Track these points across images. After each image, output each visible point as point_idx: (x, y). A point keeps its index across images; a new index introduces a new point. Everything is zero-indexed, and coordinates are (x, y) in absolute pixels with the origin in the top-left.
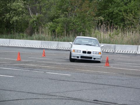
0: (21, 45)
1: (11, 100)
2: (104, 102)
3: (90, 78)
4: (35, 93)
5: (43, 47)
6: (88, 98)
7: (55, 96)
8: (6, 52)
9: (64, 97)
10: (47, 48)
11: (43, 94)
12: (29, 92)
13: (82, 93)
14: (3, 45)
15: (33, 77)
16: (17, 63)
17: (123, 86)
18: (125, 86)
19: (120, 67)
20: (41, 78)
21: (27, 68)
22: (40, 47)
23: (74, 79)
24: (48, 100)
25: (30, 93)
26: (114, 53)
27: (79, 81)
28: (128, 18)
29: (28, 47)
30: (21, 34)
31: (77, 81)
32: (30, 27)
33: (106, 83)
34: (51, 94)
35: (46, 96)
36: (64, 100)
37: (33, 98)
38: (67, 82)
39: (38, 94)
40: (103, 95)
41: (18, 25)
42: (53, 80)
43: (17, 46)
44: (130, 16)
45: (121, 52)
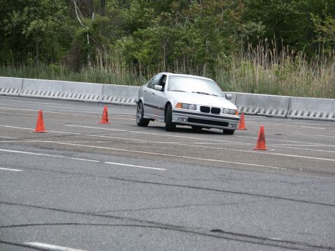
0: (52, 94)
1: (7, 227)
2: (237, 234)
3: (213, 178)
4: (69, 212)
5: (107, 99)
6: (199, 226)
7: (118, 218)
8: (11, 111)
9: (141, 222)
10: (118, 102)
11: (89, 214)
12: (55, 207)
13: (186, 213)
14: (6, 93)
15: (69, 174)
16: (35, 138)
17: (290, 197)
18: (296, 198)
19: (293, 152)
20: (91, 175)
21: (58, 149)
22: (100, 100)
23: (173, 179)
24: (101, 227)
25: (58, 210)
26: (286, 117)
27: (185, 183)
28: (325, 29)
29: (69, 98)
30: (52, 65)
31: (179, 183)
32: (74, 48)
33: (251, 191)
34: (110, 214)
35: (97, 217)
36: (140, 228)
37: (63, 222)
38: (153, 186)
39: (76, 212)
40: (238, 219)
41: (44, 43)
42: (119, 181)
43: (42, 96)
44: (330, 24)
45: (305, 116)
